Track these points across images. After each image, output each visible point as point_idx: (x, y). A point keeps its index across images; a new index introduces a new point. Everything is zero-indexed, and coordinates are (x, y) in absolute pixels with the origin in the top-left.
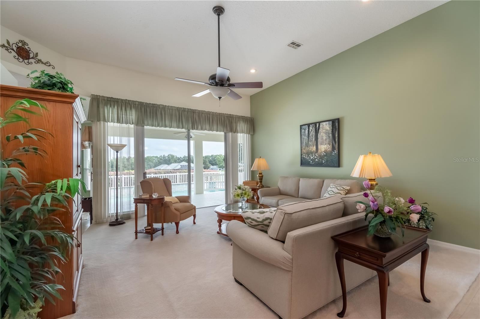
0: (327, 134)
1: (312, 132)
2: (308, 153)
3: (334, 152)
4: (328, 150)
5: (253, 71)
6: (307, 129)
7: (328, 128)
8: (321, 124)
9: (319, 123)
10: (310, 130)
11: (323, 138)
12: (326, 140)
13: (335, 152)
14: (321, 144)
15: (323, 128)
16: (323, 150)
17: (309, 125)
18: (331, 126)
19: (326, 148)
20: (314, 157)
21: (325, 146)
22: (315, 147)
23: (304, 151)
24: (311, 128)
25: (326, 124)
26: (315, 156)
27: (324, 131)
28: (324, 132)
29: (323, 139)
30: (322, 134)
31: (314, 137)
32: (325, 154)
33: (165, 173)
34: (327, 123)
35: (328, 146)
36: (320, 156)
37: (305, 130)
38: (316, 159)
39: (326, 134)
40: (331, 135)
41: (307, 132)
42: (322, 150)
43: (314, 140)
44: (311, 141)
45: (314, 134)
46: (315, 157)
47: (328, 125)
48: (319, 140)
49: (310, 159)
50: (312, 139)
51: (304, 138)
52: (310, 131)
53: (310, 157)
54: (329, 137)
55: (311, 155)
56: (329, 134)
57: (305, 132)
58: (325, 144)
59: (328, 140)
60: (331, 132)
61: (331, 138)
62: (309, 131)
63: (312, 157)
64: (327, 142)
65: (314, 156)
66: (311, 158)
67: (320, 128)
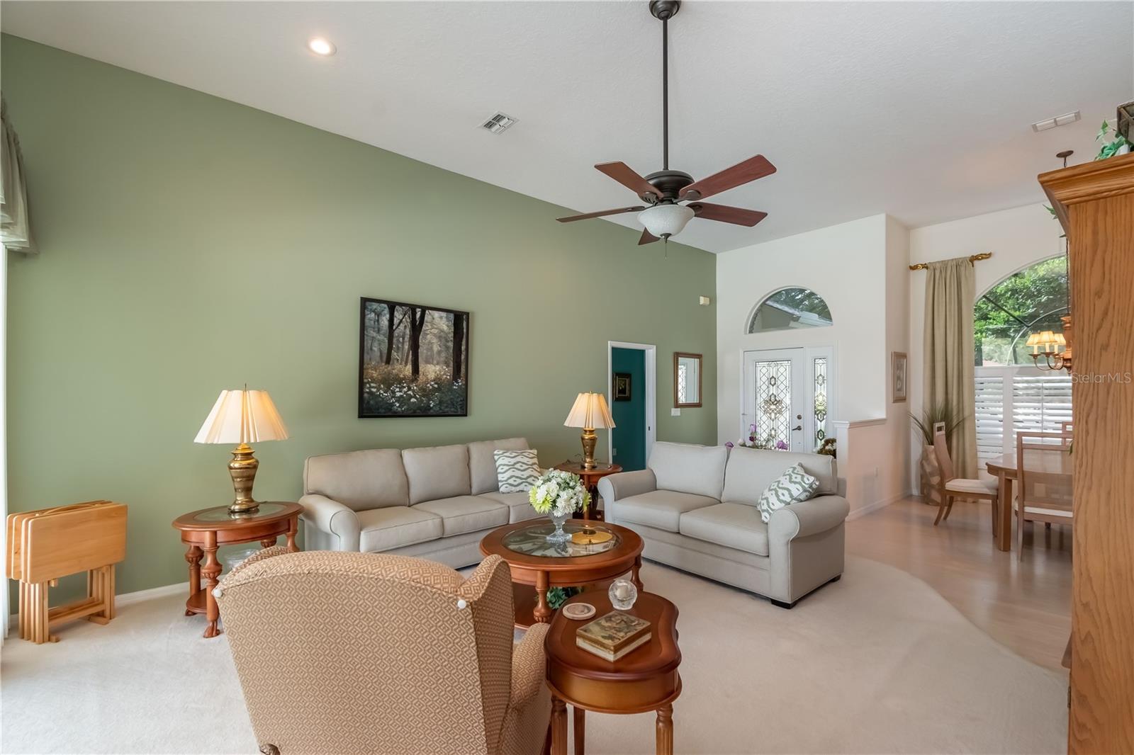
0: (443, 340)
1: (402, 326)
2: (388, 382)
3: (458, 383)
4: (445, 376)
5: (320, 46)
6: (388, 316)
7: (445, 328)
8: (427, 312)
9: (424, 309)
10: (395, 319)
11: (432, 348)
12: (439, 352)
13: (460, 384)
14: (427, 362)
15: (432, 323)
16: (432, 376)
17: (392, 306)
18: (451, 323)
19: (438, 372)
20: (405, 393)
21: (438, 368)
22: (409, 367)
23: (375, 375)
24: (398, 315)
25: (441, 317)
26: (409, 389)
27: (435, 331)
28: (435, 335)
29: (431, 349)
30: (428, 336)
31: (407, 339)
32: (436, 386)
34: (444, 314)
35: (445, 367)
36: (423, 390)
37: (379, 315)
38: (411, 397)
39: (440, 341)
40: (451, 344)
41: (385, 321)
42: (429, 377)
43: (406, 347)
44: (398, 348)
45: (408, 331)
46: (410, 392)
47: (444, 319)
48: (422, 351)
49: (394, 397)
50: (400, 346)
51: (373, 337)
52: (396, 321)
53: (393, 392)
54: (447, 348)
55: (397, 387)
56: (447, 341)
57: (378, 321)
58: (438, 364)
59: (443, 355)
60: (452, 339)
61: (451, 351)
62: (391, 321)
63: (400, 391)
64: (442, 359)
65: (405, 389)
66: (398, 394)
67: (425, 323)
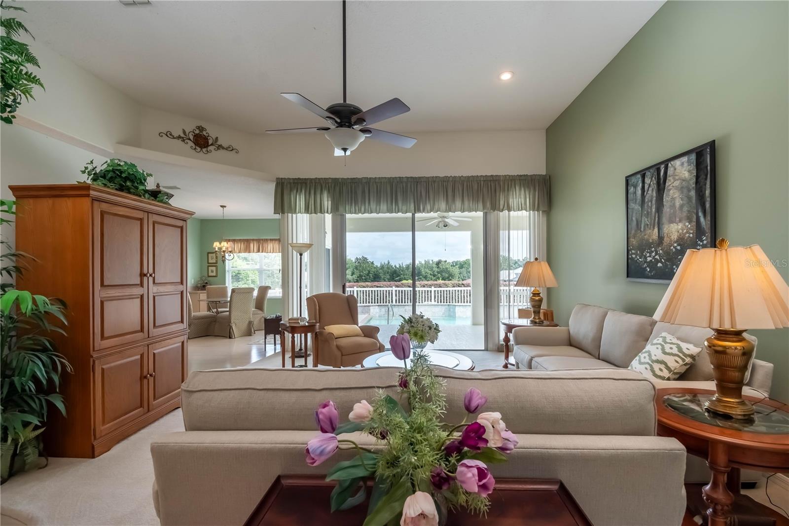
0: (685, 191)
1: (650, 192)
2: (645, 246)
3: (702, 241)
4: (687, 235)
5: (506, 76)
6: (641, 185)
7: (686, 175)
8: (670, 165)
9: (666, 162)
10: (646, 185)
11: (674, 204)
12: (681, 207)
13: (705, 242)
14: (671, 221)
15: (674, 175)
16: (674, 237)
17: (643, 173)
18: (693, 167)
19: (681, 231)
20: (654, 257)
21: (680, 226)
22: (656, 230)
23: (634, 242)
24: (647, 181)
25: (682, 164)
26: (656, 254)
27: (677, 183)
28: (676, 188)
29: (673, 206)
30: (671, 192)
31: (654, 202)
32: (679, 248)
33: (454, 287)
34: (685, 159)
35: (687, 224)
36: (667, 253)
37: (635, 187)
38: (657, 261)
39: (682, 192)
40: (693, 193)
41: (639, 192)
42: (672, 237)
43: (654, 210)
44: (648, 212)
45: (655, 194)
46: (657, 257)
47: (686, 164)
48: (666, 209)
49: (645, 262)
50: (649, 210)
51: (633, 209)
52: (646, 187)
53: (646, 258)
54: (689, 198)
55: (648, 252)
56: (689, 191)
57: (635, 192)
58: (680, 221)
59: (685, 209)
60: (694, 185)
61: (694, 201)
62: (643, 187)
63: (650, 256)
64: (685, 214)
65: (653, 254)
66: (649, 259)
67: (668, 178)
